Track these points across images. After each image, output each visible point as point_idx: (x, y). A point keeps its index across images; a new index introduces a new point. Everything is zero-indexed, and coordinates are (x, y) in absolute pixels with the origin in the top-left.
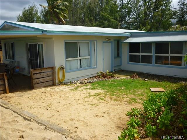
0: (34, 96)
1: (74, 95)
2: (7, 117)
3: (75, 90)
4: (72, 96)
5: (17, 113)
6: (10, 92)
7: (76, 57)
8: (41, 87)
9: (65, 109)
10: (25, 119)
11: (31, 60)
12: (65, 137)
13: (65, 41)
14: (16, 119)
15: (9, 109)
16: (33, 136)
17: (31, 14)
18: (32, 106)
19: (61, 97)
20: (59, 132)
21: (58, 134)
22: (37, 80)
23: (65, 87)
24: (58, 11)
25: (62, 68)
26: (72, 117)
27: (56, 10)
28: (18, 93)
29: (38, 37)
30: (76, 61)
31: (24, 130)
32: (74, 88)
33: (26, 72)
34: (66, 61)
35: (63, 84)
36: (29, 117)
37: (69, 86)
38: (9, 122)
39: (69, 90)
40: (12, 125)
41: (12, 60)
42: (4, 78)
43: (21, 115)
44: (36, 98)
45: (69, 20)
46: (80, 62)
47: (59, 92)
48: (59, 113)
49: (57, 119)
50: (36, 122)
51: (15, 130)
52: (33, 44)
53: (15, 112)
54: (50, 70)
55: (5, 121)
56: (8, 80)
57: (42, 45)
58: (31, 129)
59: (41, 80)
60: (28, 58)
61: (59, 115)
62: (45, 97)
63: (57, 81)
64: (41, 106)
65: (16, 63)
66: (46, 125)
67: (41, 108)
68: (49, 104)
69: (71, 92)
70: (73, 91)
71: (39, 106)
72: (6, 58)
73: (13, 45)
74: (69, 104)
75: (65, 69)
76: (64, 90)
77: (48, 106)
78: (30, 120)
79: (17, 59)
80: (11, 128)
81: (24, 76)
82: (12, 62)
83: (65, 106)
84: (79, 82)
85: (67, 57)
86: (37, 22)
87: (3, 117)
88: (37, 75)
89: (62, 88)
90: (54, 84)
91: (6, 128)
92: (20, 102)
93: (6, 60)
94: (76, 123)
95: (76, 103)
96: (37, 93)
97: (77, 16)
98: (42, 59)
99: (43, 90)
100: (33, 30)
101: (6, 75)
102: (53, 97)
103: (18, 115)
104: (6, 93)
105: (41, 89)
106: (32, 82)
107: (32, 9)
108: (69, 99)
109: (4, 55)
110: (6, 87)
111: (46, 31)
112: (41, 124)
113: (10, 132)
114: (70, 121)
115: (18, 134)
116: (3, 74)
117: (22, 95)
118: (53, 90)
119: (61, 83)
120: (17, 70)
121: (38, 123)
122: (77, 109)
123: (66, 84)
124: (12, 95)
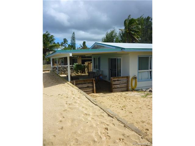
0: (112, 97)
1: (144, 101)
2: (96, 112)
3: (146, 97)
4: (142, 102)
5: (103, 110)
6: (97, 93)
7: (147, 69)
8: (118, 91)
9: (137, 112)
10: (109, 115)
11: (111, 70)
12: (142, 138)
13: (138, 56)
14: (102, 114)
15: (98, 106)
16: (116, 131)
17: (112, 36)
18: (111, 105)
19: (133, 101)
20: (136, 132)
21: (135, 133)
22: (115, 86)
23: (137, 94)
24: (133, 33)
25: (135, 78)
26: (143, 120)
27: (131, 32)
28: (101, 94)
29: (118, 53)
30: (147, 72)
31: (108, 123)
32: (144, 95)
33: (107, 79)
34: (139, 72)
35: (135, 91)
36: (111, 114)
37: (140, 93)
38: (98, 116)
39: (140, 96)
40: (99, 118)
41: (98, 70)
42: (93, 82)
43: (106, 112)
44: (114, 99)
45: (140, 39)
46: (151, 74)
47: (132, 96)
48: (132, 115)
49: (130, 119)
50: (117, 119)
51: (102, 123)
52: (113, 59)
53: (102, 109)
54: (125, 79)
55: (95, 114)
56: (95, 84)
57: (120, 59)
58: (113, 124)
59: (118, 86)
60: (109, 69)
61: (132, 116)
62: (121, 100)
63: (130, 88)
64: (118, 106)
65: (101, 72)
66: (125, 123)
67: (118, 108)
68: (124, 105)
69: (142, 98)
70: (144, 97)
71: (117, 106)
72: (94, 68)
73: (99, 59)
74: (140, 108)
75: (137, 79)
76: (136, 96)
77: (123, 107)
78: (112, 117)
79: (101, 69)
80: (99, 121)
81: (106, 81)
82: (98, 71)
83: (137, 109)
84: (148, 90)
85: (139, 69)
86: (116, 42)
87: (94, 111)
88: (115, 82)
89: (134, 94)
90: (127, 90)
91: (96, 120)
92: (103, 101)
93: (94, 70)
94: (147, 125)
95: (146, 108)
96: (115, 95)
97: (148, 36)
98: (119, 70)
99: (119, 94)
100: (114, 48)
101: (95, 80)
102: (127, 100)
103: (104, 112)
104: (94, 93)
105: (117, 93)
106: (112, 87)
107: (112, 32)
108: (140, 104)
109: (93, 66)
110: (94, 88)
111: (124, 49)
112: (121, 122)
113: (99, 123)
114: (141, 123)
115: (104, 126)
116: (93, 80)
117: (104, 96)
118: (127, 95)
119: (133, 90)
120: (101, 77)
121: (118, 120)
122: (147, 113)
123: (137, 91)
124: (97, 94)
